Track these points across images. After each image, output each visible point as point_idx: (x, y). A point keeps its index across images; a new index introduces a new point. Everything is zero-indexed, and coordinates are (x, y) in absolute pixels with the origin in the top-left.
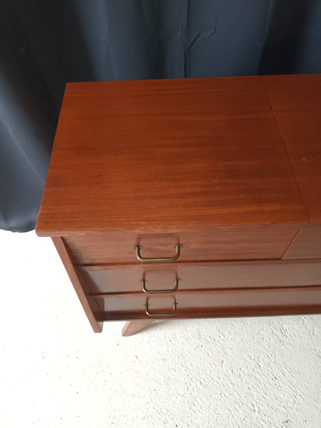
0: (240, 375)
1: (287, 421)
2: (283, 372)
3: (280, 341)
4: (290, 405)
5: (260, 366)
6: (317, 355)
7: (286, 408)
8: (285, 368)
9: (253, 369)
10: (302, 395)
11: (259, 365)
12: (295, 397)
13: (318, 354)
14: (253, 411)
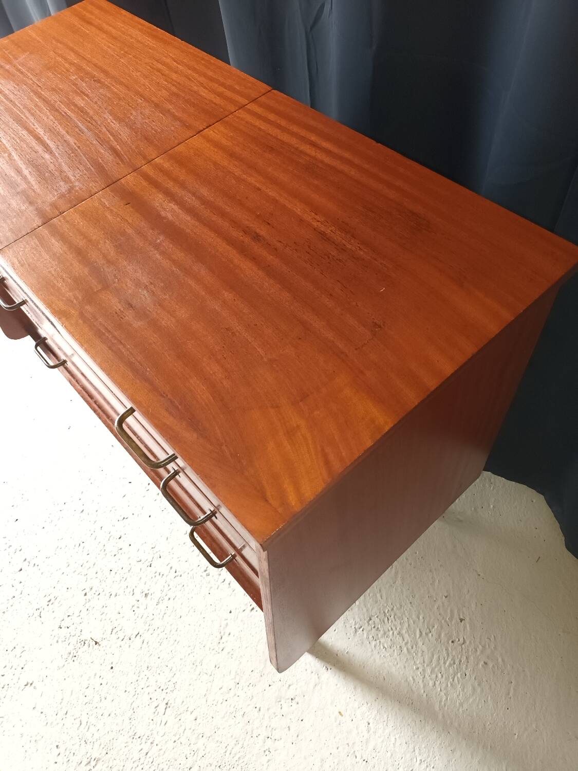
0: (121, 549)
1: (96, 643)
2: (160, 599)
3: (205, 571)
4: (121, 635)
5: (150, 566)
6: (220, 633)
7: (114, 631)
8: (169, 599)
9: (139, 560)
10: (145, 643)
11: (151, 564)
12: (136, 636)
13: (222, 634)
14: (84, 592)
